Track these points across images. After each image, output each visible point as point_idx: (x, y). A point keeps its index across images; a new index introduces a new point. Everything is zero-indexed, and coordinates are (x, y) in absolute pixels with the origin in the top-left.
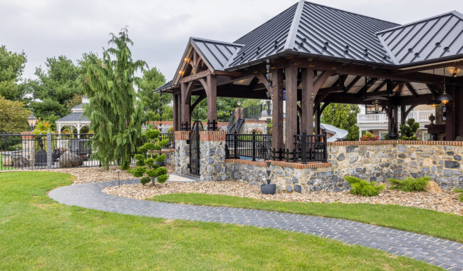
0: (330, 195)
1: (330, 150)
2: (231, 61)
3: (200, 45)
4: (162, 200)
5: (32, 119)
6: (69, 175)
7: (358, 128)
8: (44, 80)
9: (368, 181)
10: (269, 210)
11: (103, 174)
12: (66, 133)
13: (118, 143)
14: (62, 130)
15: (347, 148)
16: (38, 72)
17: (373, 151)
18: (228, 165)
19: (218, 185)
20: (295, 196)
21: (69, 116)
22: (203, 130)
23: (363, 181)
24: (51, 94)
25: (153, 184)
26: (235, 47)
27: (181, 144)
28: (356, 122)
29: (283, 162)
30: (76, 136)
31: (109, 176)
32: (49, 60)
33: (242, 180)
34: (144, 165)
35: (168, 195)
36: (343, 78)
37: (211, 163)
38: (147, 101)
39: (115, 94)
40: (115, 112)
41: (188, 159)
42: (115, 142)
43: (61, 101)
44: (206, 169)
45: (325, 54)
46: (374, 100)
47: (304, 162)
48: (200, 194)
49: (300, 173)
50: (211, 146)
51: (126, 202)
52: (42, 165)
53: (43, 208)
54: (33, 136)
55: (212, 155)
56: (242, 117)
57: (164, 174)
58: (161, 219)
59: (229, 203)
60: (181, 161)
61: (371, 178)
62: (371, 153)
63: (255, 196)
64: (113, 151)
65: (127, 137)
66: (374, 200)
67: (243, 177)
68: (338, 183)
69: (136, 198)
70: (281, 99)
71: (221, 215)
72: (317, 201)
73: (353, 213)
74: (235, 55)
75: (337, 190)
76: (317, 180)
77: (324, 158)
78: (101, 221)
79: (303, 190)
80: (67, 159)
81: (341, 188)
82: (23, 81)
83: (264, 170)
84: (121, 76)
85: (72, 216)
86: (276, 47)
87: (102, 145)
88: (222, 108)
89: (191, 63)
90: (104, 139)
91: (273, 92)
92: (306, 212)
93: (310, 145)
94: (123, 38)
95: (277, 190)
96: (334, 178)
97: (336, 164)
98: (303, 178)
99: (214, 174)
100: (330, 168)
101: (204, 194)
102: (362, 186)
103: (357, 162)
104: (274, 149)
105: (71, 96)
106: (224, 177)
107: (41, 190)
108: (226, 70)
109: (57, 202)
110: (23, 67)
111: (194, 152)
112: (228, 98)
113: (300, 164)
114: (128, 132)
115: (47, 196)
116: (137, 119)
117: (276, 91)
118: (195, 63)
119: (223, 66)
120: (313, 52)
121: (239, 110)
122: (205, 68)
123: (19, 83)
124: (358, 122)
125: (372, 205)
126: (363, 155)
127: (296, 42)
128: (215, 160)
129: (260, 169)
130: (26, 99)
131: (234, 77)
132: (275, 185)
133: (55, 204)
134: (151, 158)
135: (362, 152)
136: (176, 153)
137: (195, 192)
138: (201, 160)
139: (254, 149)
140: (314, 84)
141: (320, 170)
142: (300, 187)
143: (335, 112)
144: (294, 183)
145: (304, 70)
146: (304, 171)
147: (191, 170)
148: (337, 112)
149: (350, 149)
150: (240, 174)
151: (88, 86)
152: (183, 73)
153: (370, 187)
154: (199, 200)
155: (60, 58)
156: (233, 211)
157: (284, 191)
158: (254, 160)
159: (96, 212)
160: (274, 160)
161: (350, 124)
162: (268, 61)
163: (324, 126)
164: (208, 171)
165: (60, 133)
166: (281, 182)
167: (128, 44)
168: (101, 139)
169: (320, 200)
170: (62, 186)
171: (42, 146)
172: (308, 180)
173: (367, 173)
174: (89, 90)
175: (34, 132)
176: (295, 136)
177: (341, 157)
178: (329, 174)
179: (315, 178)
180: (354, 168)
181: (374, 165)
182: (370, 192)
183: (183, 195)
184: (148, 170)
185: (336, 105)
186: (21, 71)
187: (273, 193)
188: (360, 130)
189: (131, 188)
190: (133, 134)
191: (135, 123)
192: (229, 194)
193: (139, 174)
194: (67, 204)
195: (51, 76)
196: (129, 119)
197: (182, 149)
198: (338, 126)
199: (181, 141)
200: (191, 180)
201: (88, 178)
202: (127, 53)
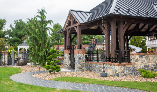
0: (132, 78)
1: (132, 57)
2: (87, 19)
3: (74, 13)
4: (57, 80)
5: (7, 46)
6: (20, 69)
7: (146, 47)
8: (13, 29)
9: (150, 71)
10: (103, 85)
11: (34, 68)
12: (21, 51)
13: (40, 55)
14: (20, 50)
15: (139, 56)
16: (11, 26)
17: (152, 57)
18: (87, 64)
19: (82, 73)
20: (116, 78)
21: (22, 44)
22: (76, 49)
23: (147, 71)
24: (16, 35)
25: (54, 73)
26: (89, 13)
27: (67, 55)
28: (145, 44)
29: (110, 63)
30: (25, 52)
31: (36, 69)
32: (15, 21)
33: (93, 71)
34: (50, 64)
35: (60, 78)
36: (138, 25)
37: (79, 63)
38: (55, 37)
39: (39, 34)
40: (39, 42)
41: (70, 62)
42: (39, 55)
43: (20, 38)
44: (77, 66)
45: (128, 14)
46: (152, 34)
47: (120, 62)
48: (74, 77)
49: (118, 68)
50: (79, 56)
51: (41, 81)
52: (10, 65)
53: (6, 84)
54: (7, 53)
55: (80, 60)
56: (95, 43)
57: (58, 68)
58: (55, 89)
59: (86, 81)
60: (67, 62)
61: (151, 70)
62: (151, 58)
63: (98, 78)
64: (38, 58)
65: (44, 53)
66: (153, 80)
67: (94, 69)
68: (136, 72)
69: (46, 79)
70: (109, 35)
71: (81, 87)
72: (126, 81)
73: (142, 87)
74: (89, 16)
75: (135, 75)
76: (126, 71)
77: (129, 61)
78: (30, 89)
79: (120, 75)
80: (20, 62)
81: (137, 74)
82: (5, 30)
83: (102, 66)
84: (42, 27)
85: (18, 87)
86: (106, 12)
87: (34, 56)
88: (87, 39)
89: (70, 21)
90: (34, 54)
91: (105, 32)
92: (120, 86)
93: (122, 55)
94: (43, 11)
95: (108, 75)
96: (134, 70)
97: (135, 63)
98: (119, 70)
99: (81, 68)
100: (132, 65)
101: (76, 77)
102: (147, 73)
103: (144, 63)
104: (107, 57)
105: (24, 36)
106: (85, 69)
107: (7, 76)
108: (85, 23)
109: (13, 81)
110: (5, 25)
111: (72, 58)
112: (89, 35)
113: (118, 64)
114: (44, 50)
115: (9, 78)
116: (48, 45)
117: (107, 31)
118: (72, 20)
119: (84, 21)
120: (122, 14)
121: (94, 40)
122: (77, 22)
123: (3, 31)
124: (146, 44)
125: (151, 82)
126: (147, 59)
127: (115, 10)
128: (81, 62)
129: (101, 66)
130: (6, 37)
131: (88, 26)
132: (107, 73)
133: (12, 82)
134: (53, 62)
135: (147, 58)
136: (65, 59)
137: (72, 76)
138: (75, 62)
139: (98, 57)
140: (124, 28)
141: (127, 66)
142: (118, 74)
143: (136, 40)
144: (115, 72)
145: (119, 22)
146: (120, 67)
147: (71, 67)
148: (137, 40)
149: (141, 56)
150: (92, 68)
151: (28, 31)
152: (67, 25)
153: (151, 74)
154: (73, 80)
155: (20, 20)
156: (87, 85)
157: (111, 76)
158: (98, 62)
159: (28, 85)
160: (107, 62)
161: (143, 45)
162: (102, 18)
163: (130, 46)
164: (78, 67)
165: (19, 51)
166: (109, 72)
167: (45, 14)
168: (33, 54)
169: (127, 80)
170: (16, 73)
171: (10, 57)
172: (122, 71)
173: (149, 67)
174: (29, 33)
175: (7, 51)
176: (115, 51)
177: (137, 60)
178: (131, 68)
179: (125, 70)
180: (143, 65)
181: (153, 64)
182: (151, 76)
183: (66, 77)
184: (52, 67)
185: (136, 37)
186: (4, 26)
187: (106, 76)
188: (147, 48)
189: (44, 75)
190: (47, 51)
191: (47, 47)
192: (86, 77)
193: (48, 68)
194: (17, 82)
195: (16, 28)
196: (45, 45)
197: (67, 57)
198: (137, 46)
199: (67, 54)
200: (71, 71)
201: (28, 70)
202: (45, 17)
